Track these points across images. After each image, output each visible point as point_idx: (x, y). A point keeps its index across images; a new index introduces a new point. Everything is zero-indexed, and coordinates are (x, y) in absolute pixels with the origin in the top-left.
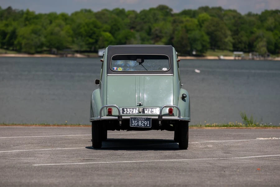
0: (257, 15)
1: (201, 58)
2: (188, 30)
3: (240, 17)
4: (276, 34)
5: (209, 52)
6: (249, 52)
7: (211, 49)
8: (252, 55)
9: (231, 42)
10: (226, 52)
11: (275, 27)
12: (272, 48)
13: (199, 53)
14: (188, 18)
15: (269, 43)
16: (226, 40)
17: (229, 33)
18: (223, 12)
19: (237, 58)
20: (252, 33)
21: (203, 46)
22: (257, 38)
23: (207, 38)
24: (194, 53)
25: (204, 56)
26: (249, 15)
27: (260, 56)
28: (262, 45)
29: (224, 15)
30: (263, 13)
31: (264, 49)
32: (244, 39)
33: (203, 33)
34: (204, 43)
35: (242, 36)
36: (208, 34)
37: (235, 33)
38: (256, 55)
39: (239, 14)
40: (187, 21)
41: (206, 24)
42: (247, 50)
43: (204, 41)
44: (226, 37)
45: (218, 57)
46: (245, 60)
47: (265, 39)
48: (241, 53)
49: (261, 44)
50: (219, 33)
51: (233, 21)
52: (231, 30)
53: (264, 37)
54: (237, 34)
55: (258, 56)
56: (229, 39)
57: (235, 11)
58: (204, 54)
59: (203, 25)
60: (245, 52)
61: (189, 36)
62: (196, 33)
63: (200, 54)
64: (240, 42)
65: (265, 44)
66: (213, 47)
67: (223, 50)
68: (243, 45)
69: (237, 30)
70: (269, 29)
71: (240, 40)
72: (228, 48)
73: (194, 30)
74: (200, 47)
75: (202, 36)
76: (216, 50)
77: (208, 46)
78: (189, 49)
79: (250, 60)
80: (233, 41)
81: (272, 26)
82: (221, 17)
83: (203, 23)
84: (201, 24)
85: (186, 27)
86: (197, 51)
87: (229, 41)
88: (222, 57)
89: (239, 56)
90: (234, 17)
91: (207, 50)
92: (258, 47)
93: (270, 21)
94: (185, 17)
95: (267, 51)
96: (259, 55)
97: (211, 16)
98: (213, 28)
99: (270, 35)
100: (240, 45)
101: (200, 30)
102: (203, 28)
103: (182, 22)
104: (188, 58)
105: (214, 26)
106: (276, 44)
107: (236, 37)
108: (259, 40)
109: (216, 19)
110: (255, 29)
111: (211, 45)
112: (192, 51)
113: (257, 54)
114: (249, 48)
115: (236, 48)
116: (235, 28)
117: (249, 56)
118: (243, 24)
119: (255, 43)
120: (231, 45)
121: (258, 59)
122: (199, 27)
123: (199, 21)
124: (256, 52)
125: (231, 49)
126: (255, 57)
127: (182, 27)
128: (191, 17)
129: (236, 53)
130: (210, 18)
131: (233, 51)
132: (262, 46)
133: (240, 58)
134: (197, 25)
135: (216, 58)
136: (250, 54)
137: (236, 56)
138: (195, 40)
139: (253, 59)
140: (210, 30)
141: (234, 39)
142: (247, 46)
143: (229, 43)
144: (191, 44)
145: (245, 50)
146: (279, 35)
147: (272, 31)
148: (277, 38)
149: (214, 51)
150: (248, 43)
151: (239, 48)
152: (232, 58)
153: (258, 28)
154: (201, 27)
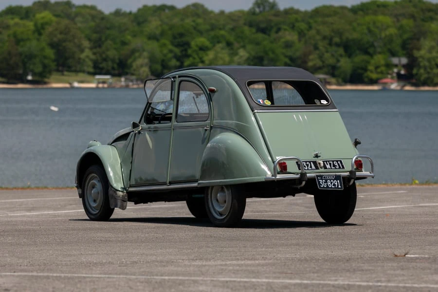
0: (130, 13)
1: (40, 86)
2: (18, 41)
3: (103, 17)
4: (164, 45)
5: (55, 76)
6: (120, 75)
7: (58, 71)
8: (126, 79)
9: (91, 60)
10: (81, 76)
11: (163, 34)
12: (159, 67)
13: (37, 78)
14: (17, 20)
15: (152, 59)
16: (83, 56)
17: (86, 44)
18: (74, 10)
19: (101, 85)
20: (124, 43)
21: (45, 66)
22: (133, 52)
23: (50, 53)
24: (30, 78)
25: (45, 83)
26: (118, 13)
27: (139, 82)
28: (141, 64)
29: (77, 15)
30: (139, 10)
31: (145, 70)
32: (112, 53)
33: (44, 44)
34: (46, 61)
35: (108, 50)
36: (52, 45)
37: (97, 44)
38: (132, 81)
39: (101, 13)
40: (16, 24)
41: (49, 29)
42: (116, 72)
43: (45, 57)
44: (82, 51)
45: (70, 84)
46: (114, 87)
47: (145, 54)
48: (108, 77)
49: (139, 62)
50: (69, 45)
51: (92, 24)
52: (90, 40)
53: (144, 50)
54: (100, 46)
55: (135, 83)
56: (87, 54)
57: (93, 8)
58: (46, 80)
59: (42, 31)
60: (113, 75)
61: (20, 49)
62: (33, 45)
63: (40, 80)
64: (105, 60)
65: (146, 61)
66: (60, 68)
67: (77, 72)
68: (110, 63)
69: (100, 39)
70: (152, 37)
71: (104, 56)
72: (86, 68)
73: (28, 39)
74: (39, 69)
75: (43, 49)
76: (66, 73)
77: (53, 65)
78: (21, 71)
79: (121, 87)
80: (93, 57)
81: (158, 32)
82: (71, 18)
83: (43, 28)
84: (39, 30)
85: (15, 35)
86: (34, 74)
87: (87, 57)
88: (76, 85)
89: (104, 82)
90: (93, 17)
91: (50, 72)
92: (134, 65)
93: (154, 25)
94: (12, 19)
95: (149, 73)
96: (137, 80)
97: (57, 16)
98: (59, 36)
99: (153, 46)
100: (104, 65)
101: (38, 40)
102: (43, 37)
103: (8, 27)
104: (20, 86)
105: (61, 33)
106: (163, 61)
107: (98, 50)
108: (137, 54)
109: (65, 22)
110: (129, 37)
111: (58, 65)
112: (27, 75)
113: (134, 77)
114: (121, 69)
115: (98, 70)
116: (95, 36)
117: (120, 81)
118: (108, 29)
119: (130, 61)
120: (90, 63)
121: (135, 86)
122: (36, 35)
123: (36, 25)
124: (133, 74)
125: (91, 70)
126: (131, 84)
127: (9, 36)
128: (22, 19)
129: (98, 77)
130: (54, 19)
131: (94, 74)
132: (142, 66)
133: (106, 86)
134: (34, 32)
135: (67, 85)
136: (123, 79)
137: (99, 83)
138: (31, 57)
139: (127, 86)
140: (55, 39)
141: (94, 54)
142: (115, 66)
143: (87, 60)
144: (24, 64)
145: (113, 72)
146: (170, 47)
147: (158, 40)
148: (165, 51)
149: (63, 75)
150: (117, 61)
151: (102, 69)
152: (93, 85)
153: (134, 36)
154: (40, 34)
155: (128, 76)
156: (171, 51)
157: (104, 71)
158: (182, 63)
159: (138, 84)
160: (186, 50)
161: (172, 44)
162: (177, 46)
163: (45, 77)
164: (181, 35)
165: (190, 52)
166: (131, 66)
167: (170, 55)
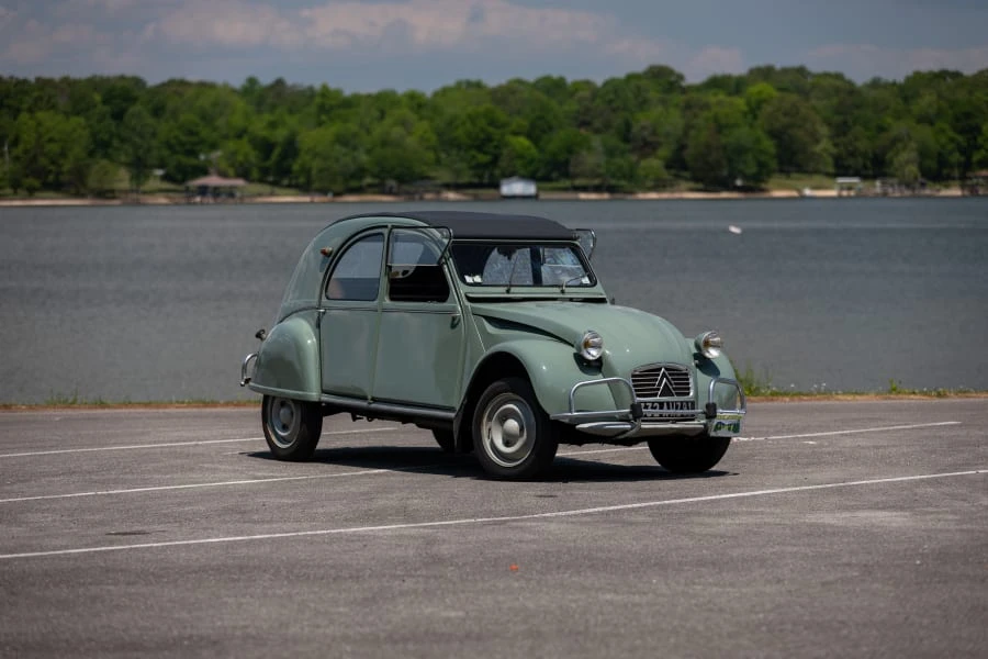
0: (894, 84)
1: (755, 195)
2: (720, 128)
3: (852, 90)
4: (943, 131)
5: (775, 180)
6: (874, 177)
7: (781, 171)
8: (883, 184)
9: (831, 155)
10: (817, 179)
11: (940, 113)
12: (932, 164)
13: (751, 184)
14: (722, 97)
15: (923, 153)
16: (818, 149)
17: (824, 130)
18: (810, 80)
19: (845, 193)
20: (882, 129)
21: (761, 165)
22: (895, 141)
23: (769, 145)
24: (739, 183)
25: (763, 190)
26: (875, 84)
27: (903, 188)
28: (906, 160)
29: (814, 86)
30: (908, 79)
31: (912, 170)
32: (863, 145)
33: (759, 133)
34: (763, 158)
35: (856, 139)
36: (774, 134)
37: (840, 130)
38: (892, 186)
39: (850, 83)
40: (720, 103)
41: (767, 109)
42: (871, 172)
43: (762, 152)
44: (817, 141)
45: (799, 190)
46: (865, 197)
47: (913, 145)
48: (855, 180)
49: (904, 156)
50: (799, 133)
51: (835, 101)
52: (828, 123)
53: (910, 138)
54: (845, 134)
55: (896, 187)
56: (824, 147)
57: (839, 76)
58: (763, 186)
59: (758, 113)
60: (864, 177)
61: (724, 140)
62: (743, 134)
63: (754, 185)
64: (852, 154)
65: (914, 155)
66: (786, 168)
67: (810, 173)
68: (860, 160)
69: (845, 123)
70: (925, 119)
71: (851, 149)
72: (822, 168)
73: (737, 125)
74: (752, 169)
75: (758, 141)
76: (794, 175)
77: (774, 164)
78: (725, 173)
79: (876, 196)
80: (834, 150)
81: (932, 111)
82: (804, 93)
83: (760, 108)
84: (754, 110)
85: (716, 119)
86: (745, 177)
87: (825, 150)
88: (808, 192)
89: (850, 188)
90: (837, 90)
91: (769, 174)
92: (896, 162)
93: (927, 101)
94: (715, 95)
95: (919, 175)
96: (900, 184)
97: (781, 89)
98: (785, 120)
99: (925, 133)
100: (851, 162)
101: (751, 126)
102: (759, 122)
103: (706, 106)
104: (725, 195)
105: (786, 114)
106: (940, 154)
107: (842, 139)
108: (900, 145)
109: (794, 97)
110: (889, 120)
111: (781, 163)
112: (735, 178)
113: (895, 181)
114: (875, 167)
115: (842, 169)
116: (838, 119)
117: (875, 186)
118: (858, 107)
119: (888, 156)
120: (830, 160)
121: (897, 194)
122: (750, 117)
123: (748, 104)
124: (893, 176)
125: (831, 170)
126: (890, 190)
127: (707, 120)
128: (730, 94)
129: (841, 180)
130: (775, 94)
131: (835, 176)
132: (907, 162)
133: (852, 193)
134: (745, 114)
135: (795, 194)
136: (878, 183)
137: (842, 189)
138: (741, 151)
139: (885, 195)
140: (777, 125)
141: (836, 145)
142: (869, 164)
143: (825, 155)
144: (730, 161)
145: (864, 172)
146: (951, 134)
147: (931, 123)
148: (943, 140)
149: (788, 177)
150: (871, 155)
151: (849, 167)
152: (833, 193)
153: (898, 118)
154: (755, 117)
155: (890, 181)
156: (952, 140)
157: (851, 172)
158: (969, 158)
159: (901, 191)
160: (975, 139)
161: (955, 129)
162: (961, 132)
163: (763, 181)
164: (968, 115)
165: (980, 140)
166: (891, 162)
167: (950, 147)
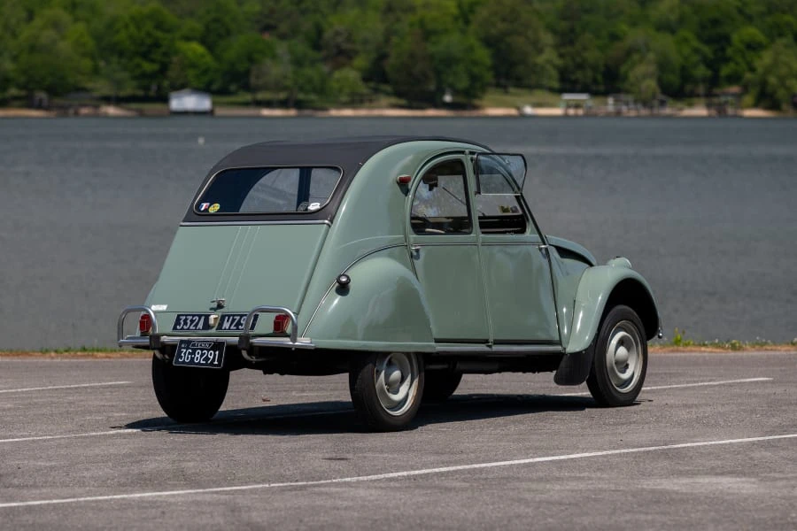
1: (466, 113)
2: (427, 34)
4: (686, 40)
5: (492, 95)
6: (606, 94)
7: (498, 85)
8: (617, 101)
9: (555, 67)
10: (540, 95)
11: (682, 20)
12: (674, 79)
13: (461, 99)
15: (663, 66)
16: (540, 59)
17: (547, 38)
19: (572, 112)
20: (614, 37)
21: (474, 78)
22: (629, 52)
23: (483, 55)
24: (448, 98)
25: (475, 107)
27: (639, 106)
28: (643, 74)
31: (651, 84)
32: (592, 55)
33: (472, 40)
34: (476, 70)
35: (585, 49)
36: (488, 42)
37: (566, 39)
38: (627, 104)
41: (482, 12)
42: (602, 88)
43: (475, 63)
44: (540, 51)
45: (518, 108)
46: (595, 116)
47: (651, 56)
48: (583, 97)
49: (640, 70)
50: (519, 41)
51: (561, 4)
52: (554, 31)
53: (648, 50)
54: (571, 43)
55: (632, 106)
56: (548, 57)
58: (477, 102)
59: (471, 17)
60: (594, 94)
61: (431, 49)
62: (452, 42)
63: (466, 102)
64: (580, 66)
65: (652, 68)
66: (503, 81)
67: (531, 87)
68: (589, 73)
69: (572, 30)
70: (665, 27)
71: (579, 60)
72: (545, 82)
73: (446, 31)
74: (463, 83)
75: (471, 49)
76: (512, 90)
77: (489, 77)
78: (432, 87)
79: (608, 115)
80: (559, 62)
81: (673, 17)
83: (472, 11)
84: (466, 14)
85: (422, 23)
86: (455, 92)
87: (549, 62)
88: (528, 110)
89: (577, 106)
91: (484, 89)
92: (632, 76)
93: (668, 3)
95: (658, 91)
96: (636, 102)
98: (501, 26)
99: (665, 42)
100: (579, 75)
101: (463, 32)
102: (472, 27)
103: (411, 9)
104: (431, 112)
105: (504, 20)
106: (683, 68)
107: (569, 49)
108: (636, 57)
110: (624, 27)
111: (497, 75)
112: (443, 93)
113: (630, 98)
114: (608, 82)
115: (568, 84)
116: (564, 25)
117: (606, 104)
118: (587, 11)
119: (623, 69)
120: (554, 73)
121: (633, 113)
122: (461, 23)
123: (460, 6)
124: (627, 92)
125: (556, 84)
126: (624, 109)
127: (412, 25)
129: (567, 97)
131: (561, 91)
132: (645, 76)
133: (580, 112)
134: (456, 19)
135: (513, 112)
136: (610, 100)
137: (568, 106)
138: (449, 61)
139: (618, 114)
140: (493, 31)
141: (561, 56)
142: (599, 77)
143: (549, 67)
144: (438, 73)
145: (594, 88)
146: (695, 43)
147: (673, 31)
148: (686, 51)
149: (506, 92)
150: (602, 69)
151: (575, 82)
152: (558, 111)
153: (634, 24)
154: (467, 22)
155: (623, 97)
156: (696, 51)
157: (579, 87)
158: (716, 72)
159: (637, 109)
160: (723, 49)
161: (700, 37)
162: (708, 41)
163: (475, 97)
164: (715, 22)
165: (729, 51)
166: (625, 78)
167: (695, 58)
